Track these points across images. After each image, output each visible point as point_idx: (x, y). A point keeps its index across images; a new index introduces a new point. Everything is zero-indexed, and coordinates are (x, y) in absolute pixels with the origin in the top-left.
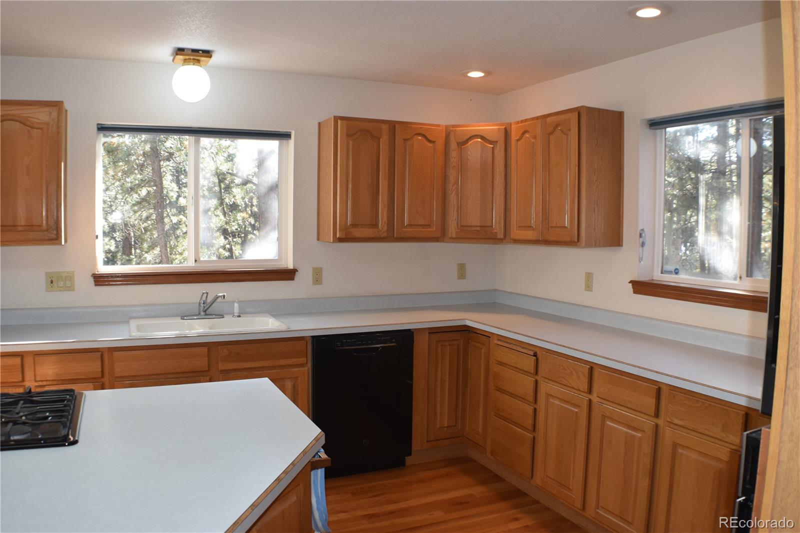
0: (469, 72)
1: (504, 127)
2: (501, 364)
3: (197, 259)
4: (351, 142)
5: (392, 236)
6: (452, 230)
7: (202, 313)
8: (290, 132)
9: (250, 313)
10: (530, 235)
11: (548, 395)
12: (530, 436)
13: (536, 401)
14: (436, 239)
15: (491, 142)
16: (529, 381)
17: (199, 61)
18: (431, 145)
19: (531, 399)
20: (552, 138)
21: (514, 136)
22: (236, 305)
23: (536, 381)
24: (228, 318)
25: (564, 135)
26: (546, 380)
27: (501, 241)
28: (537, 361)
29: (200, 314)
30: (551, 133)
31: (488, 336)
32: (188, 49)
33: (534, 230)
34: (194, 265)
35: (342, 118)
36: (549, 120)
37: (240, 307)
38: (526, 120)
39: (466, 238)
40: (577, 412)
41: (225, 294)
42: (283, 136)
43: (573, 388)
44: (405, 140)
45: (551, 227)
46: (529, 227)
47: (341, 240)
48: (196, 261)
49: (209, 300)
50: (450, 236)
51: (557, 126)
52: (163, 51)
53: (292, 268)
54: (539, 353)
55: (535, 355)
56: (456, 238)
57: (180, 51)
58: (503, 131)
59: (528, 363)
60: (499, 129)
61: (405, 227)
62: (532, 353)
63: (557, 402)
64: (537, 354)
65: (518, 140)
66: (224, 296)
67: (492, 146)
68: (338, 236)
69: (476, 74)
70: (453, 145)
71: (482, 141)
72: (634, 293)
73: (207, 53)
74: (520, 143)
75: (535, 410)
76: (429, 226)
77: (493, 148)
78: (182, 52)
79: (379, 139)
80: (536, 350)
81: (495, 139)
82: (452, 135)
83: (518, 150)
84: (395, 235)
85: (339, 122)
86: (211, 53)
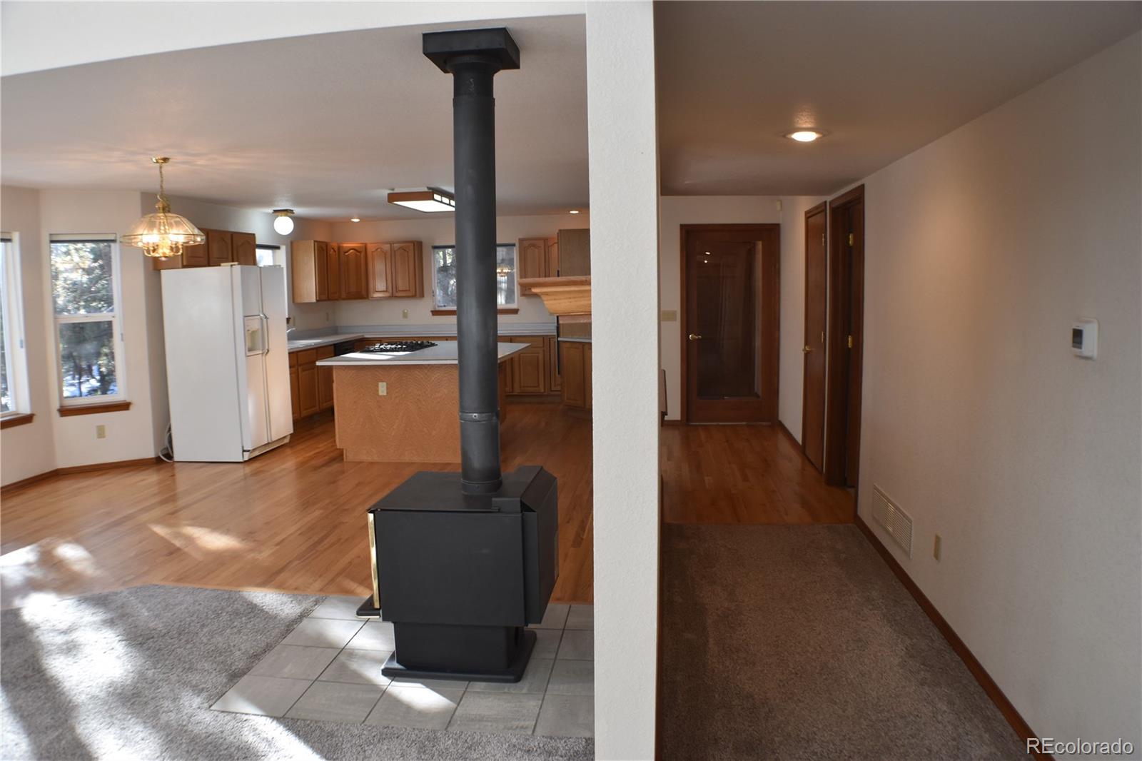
0: (352, 219)
15: (359, 252)
57: (275, 211)
65: (373, 252)
67: (359, 254)
68: (317, 299)
84: (329, 298)
85: (316, 243)
86: (294, 212)
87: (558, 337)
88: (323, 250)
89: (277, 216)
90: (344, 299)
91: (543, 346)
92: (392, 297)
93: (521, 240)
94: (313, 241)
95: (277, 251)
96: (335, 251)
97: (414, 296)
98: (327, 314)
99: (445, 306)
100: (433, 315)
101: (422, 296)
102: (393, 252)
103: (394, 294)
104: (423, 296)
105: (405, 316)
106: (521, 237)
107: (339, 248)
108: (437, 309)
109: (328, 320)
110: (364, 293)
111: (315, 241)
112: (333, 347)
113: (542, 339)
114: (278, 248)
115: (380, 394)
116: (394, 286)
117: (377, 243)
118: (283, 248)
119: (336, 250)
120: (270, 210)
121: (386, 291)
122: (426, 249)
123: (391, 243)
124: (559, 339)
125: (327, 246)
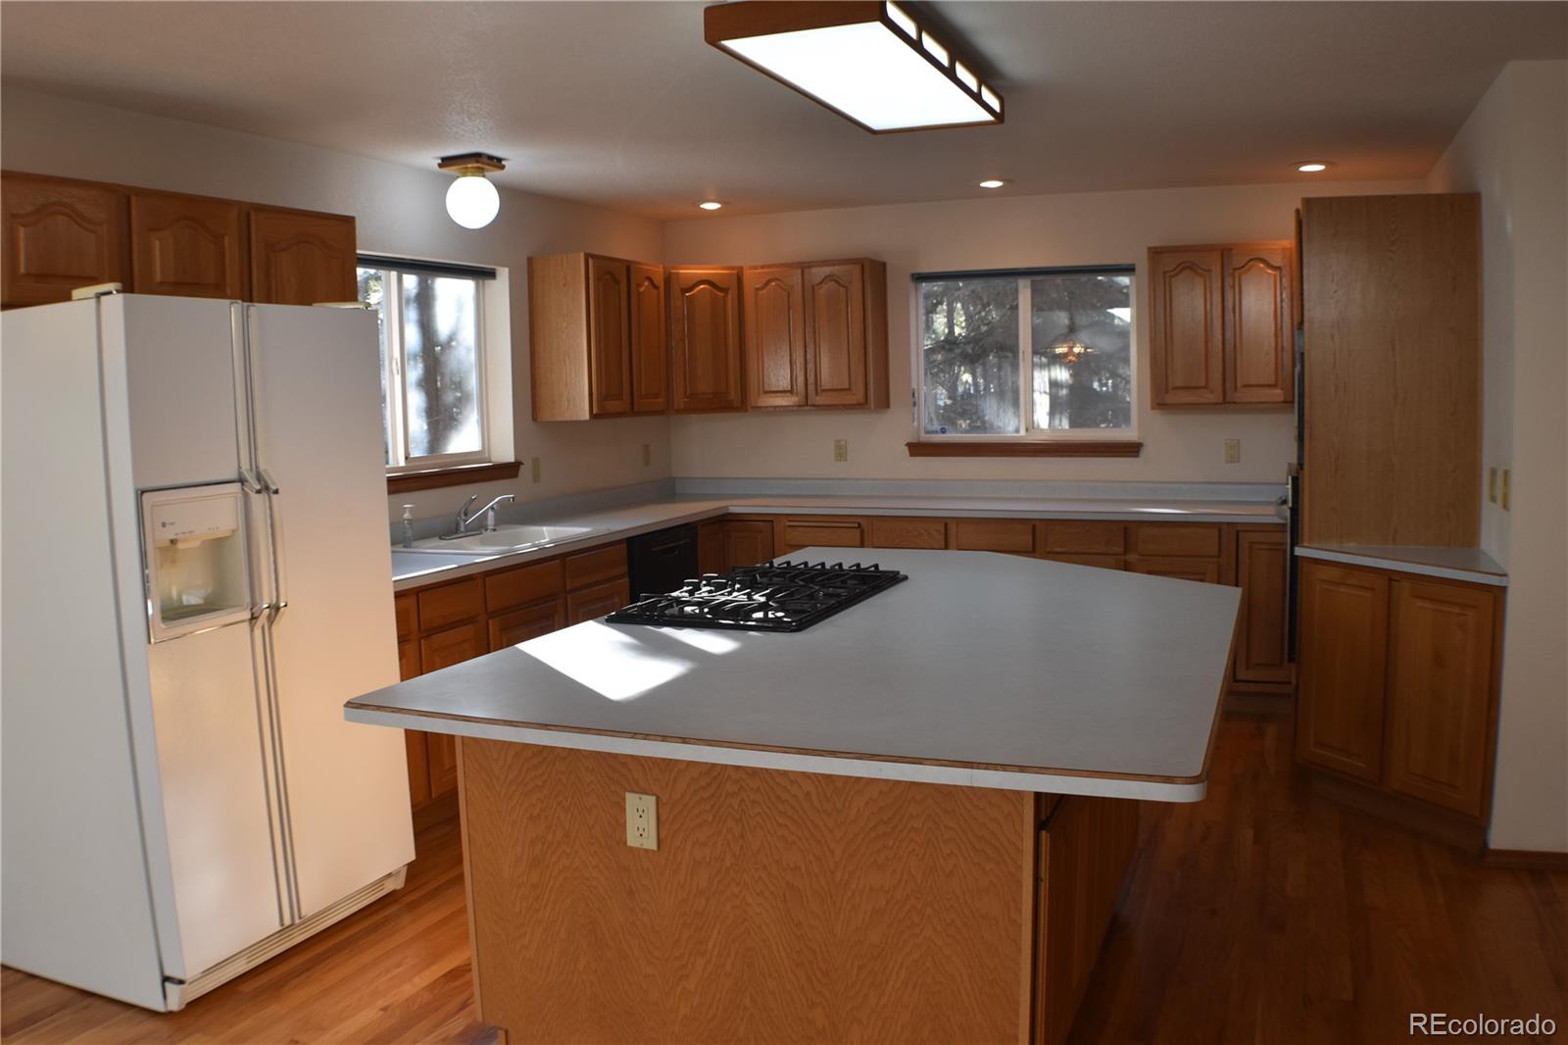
1: (738, 271)
3: (409, 456)
4: (601, 288)
5: (632, 411)
6: (679, 400)
7: (463, 529)
8: (496, 269)
14: (661, 413)
15: (721, 290)
17: (483, 171)
18: (656, 291)
20: (820, 289)
21: (751, 283)
22: (491, 514)
25: (841, 289)
28: (862, 532)
29: (458, 531)
30: (820, 284)
31: (771, 519)
33: (793, 394)
34: (408, 465)
35: (594, 256)
39: (700, 409)
42: (485, 274)
44: (638, 285)
45: (825, 390)
46: (785, 392)
47: (597, 417)
48: (406, 458)
50: (676, 407)
53: (513, 460)
54: (863, 525)
55: (860, 526)
56: (684, 410)
57: (446, 162)
58: (735, 277)
59: (851, 537)
60: (729, 273)
61: (643, 398)
62: (856, 525)
65: (760, 289)
67: (723, 294)
68: (594, 412)
69: (711, 206)
70: (675, 291)
71: (711, 289)
72: (911, 455)
73: (498, 163)
74: (762, 292)
76: (658, 395)
77: (724, 297)
79: (620, 287)
80: (858, 520)
81: (725, 286)
82: (673, 281)
83: (761, 303)
84: (636, 409)
85: (591, 261)
86: (503, 163)
87: (1294, 543)
88: (617, 282)
89: (453, 179)
90: (679, 411)
91: (1219, 556)
92: (806, 405)
93: (1156, 253)
94: (582, 255)
95: (490, 283)
96: (656, 287)
97: (861, 406)
98: (647, 447)
99: (943, 431)
100: (912, 454)
101: (884, 403)
102: (810, 292)
103: (812, 401)
104: (887, 405)
105: (841, 453)
106: (1156, 242)
107: (668, 279)
108: (925, 438)
109: (647, 462)
110: (733, 395)
111: (587, 256)
112: (625, 545)
113: (1215, 532)
114: (490, 274)
115: (632, 841)
116: (811, 379)
117: (769, 266)
118: (503, 274)
119: (659, 280)
120: (430, 159)
121: (791, 392)
122: (896, 281)
123: (804, 266)
124: (1299, 551)
125: (628, 268)
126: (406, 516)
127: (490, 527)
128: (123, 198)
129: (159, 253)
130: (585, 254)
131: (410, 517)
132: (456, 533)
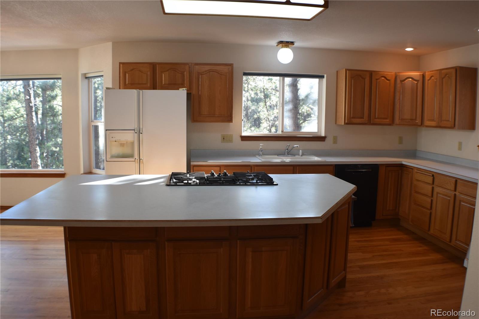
0: (406, 49)
1: (422, 73)
2: (418, 180)
3: (283, 131)
4: (353, 80)
5: (370, 122)
6: (397, 120)
7: (286, 154)
8: (324, 75)
9: (306, 155)
10: (433, 124)
11: (438, 193)
12: (429, 211)
13: (432, 196)
14: (390, 125)
16: (430, 188)
17: (288, 46)
18: (388, 81)
19: (430, 195)
20: (444, 80)
21: (427, 78)
22: (301, 151)
23: (433, 188)
24: (297, 156)
25: (449, 79)
26: (437, 187)
27: (420, 126)
29: (285, 154)
30: (444, 78)
31: (412, 168)
32: (285, 41)
33: (435, 121)
34: (281, 133)
35: (349, 70)
36: (443, 71)
37: (302, 152)
38: (432, 71)
39: (404, 125)
40: (449, 200)
41: (298, 146)
42: (321, 77)
43: (448, 189)
44: (377, 79)
45: (443, 120)
46: (433, 120)
47: (347, 124)
48: (282, 132)
49: (290, 148)
50: (396, 123)
51: (446, 75)
52: (273, 43)
53: (324, 136)
55: (433, 176)
56: (399, 124)
58: (422, 76)
59: (430, 180)
60: (420, 74)
61: (376, 119)
62: (431, 175)
63: (441, 196)
64: (434, 175)
65: (429, 80)
66: (297, 146)
67: (416, 82)
68: (346, 122)
69: (409, 49)
70: (398, 81)
71: (412, 80)
73: (292, 43)
74: (429, 81)
75: (432, 200)
76: (386, 119)
77: (417, 83)
78: (282, 43)
79: (365, 79)
80: (433, 173)
81: (417, 79)
82: (398, 78)
83: (429, 85)
84: (371, 122)
85: (348, 71)
86: (294, 43)
92: (438, 126)
95: (323, 79)
114: (323, 77)
116: (440, 116)
123: (440, 71)
126: (260, 147)
127: (300, 155)
128: (153, 66)
129: (165, 78)
130: (346, 69)
131: (262, 148)
132: (284, 155)
